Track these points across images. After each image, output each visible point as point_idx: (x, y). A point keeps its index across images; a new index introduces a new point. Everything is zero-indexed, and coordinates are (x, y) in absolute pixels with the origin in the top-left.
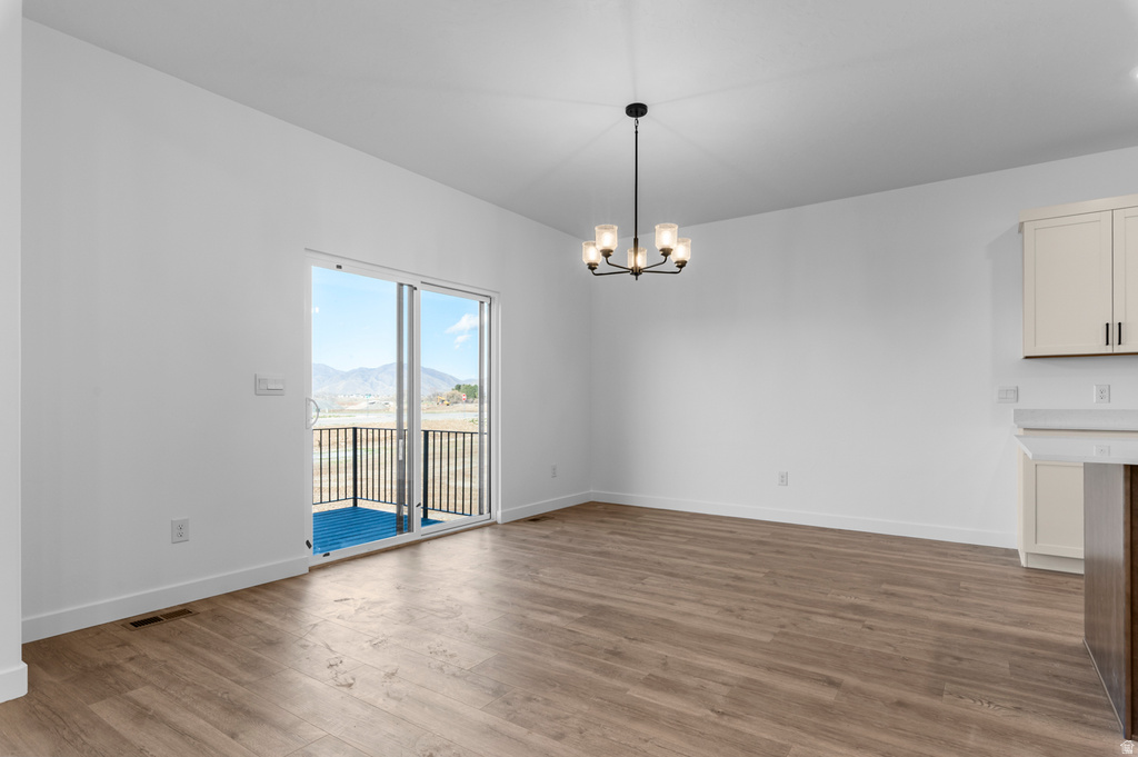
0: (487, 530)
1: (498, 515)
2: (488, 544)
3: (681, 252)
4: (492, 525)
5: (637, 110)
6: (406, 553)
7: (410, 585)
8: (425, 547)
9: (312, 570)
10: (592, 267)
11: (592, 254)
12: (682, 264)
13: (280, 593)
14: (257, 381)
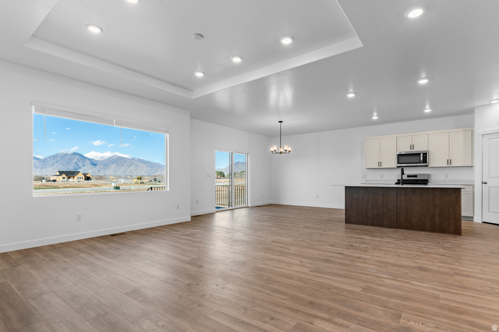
0: (247, 208)
1: (249, 205)
2: (247, 212)
3: (289, 149)
4: (248, 207)
5: (281, 122)
6: (231, 211)
7: (232, 219)
8: (235, 210)
9: (216, 212)
10: (272, 152)
11: (272, 149)
12: (290, 151)
13: (210, 215)
14: (208, 174)
